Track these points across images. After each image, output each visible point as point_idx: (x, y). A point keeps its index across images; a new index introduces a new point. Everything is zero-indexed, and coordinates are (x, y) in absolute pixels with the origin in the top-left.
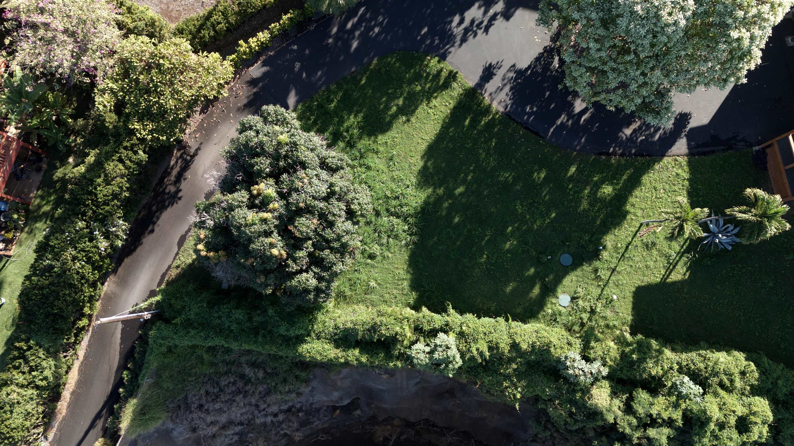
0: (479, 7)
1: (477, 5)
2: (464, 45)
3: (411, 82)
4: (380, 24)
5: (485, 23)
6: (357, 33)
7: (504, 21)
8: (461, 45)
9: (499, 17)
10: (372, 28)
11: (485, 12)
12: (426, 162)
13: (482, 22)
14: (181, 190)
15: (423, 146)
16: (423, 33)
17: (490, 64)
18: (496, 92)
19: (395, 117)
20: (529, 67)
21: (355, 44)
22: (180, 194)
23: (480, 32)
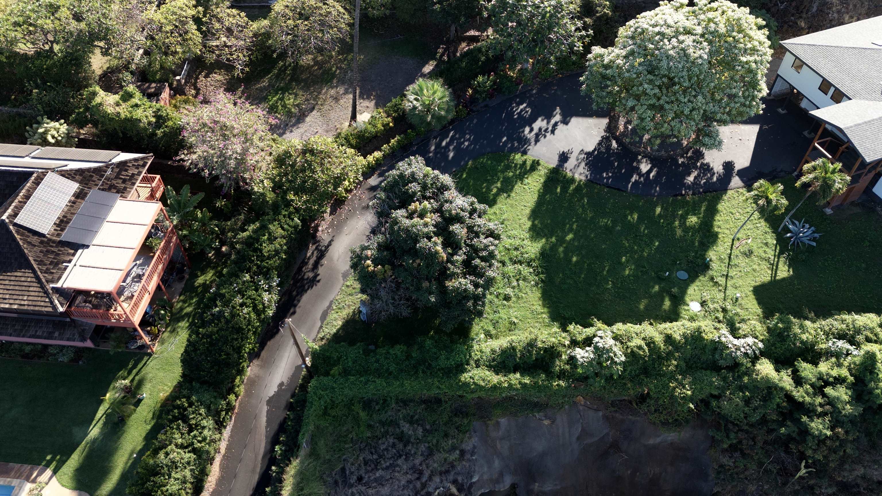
0: (542, 120)
1: (540, 119)
2: (538, 144)
3: (503, 172)
4: (469, 140)
5: (550, 128)
6: (451, 148)
7: (565, 126)
8: (536, 144)
9: (559, 124)
10: (463, 143)
11: (548, 123)
12: (533, 222)
13: (547, 129)
14: (319, 275)
15: (528, 211)
16: (503, 140)
17: (563, 152)
18: (574, 168)
19: (497, 195)
20: (595, 149)
21: (451, 155)
22: (318, 278)
23: (548, 135)
